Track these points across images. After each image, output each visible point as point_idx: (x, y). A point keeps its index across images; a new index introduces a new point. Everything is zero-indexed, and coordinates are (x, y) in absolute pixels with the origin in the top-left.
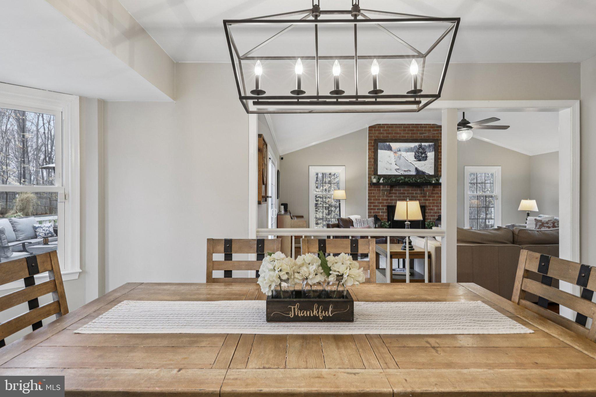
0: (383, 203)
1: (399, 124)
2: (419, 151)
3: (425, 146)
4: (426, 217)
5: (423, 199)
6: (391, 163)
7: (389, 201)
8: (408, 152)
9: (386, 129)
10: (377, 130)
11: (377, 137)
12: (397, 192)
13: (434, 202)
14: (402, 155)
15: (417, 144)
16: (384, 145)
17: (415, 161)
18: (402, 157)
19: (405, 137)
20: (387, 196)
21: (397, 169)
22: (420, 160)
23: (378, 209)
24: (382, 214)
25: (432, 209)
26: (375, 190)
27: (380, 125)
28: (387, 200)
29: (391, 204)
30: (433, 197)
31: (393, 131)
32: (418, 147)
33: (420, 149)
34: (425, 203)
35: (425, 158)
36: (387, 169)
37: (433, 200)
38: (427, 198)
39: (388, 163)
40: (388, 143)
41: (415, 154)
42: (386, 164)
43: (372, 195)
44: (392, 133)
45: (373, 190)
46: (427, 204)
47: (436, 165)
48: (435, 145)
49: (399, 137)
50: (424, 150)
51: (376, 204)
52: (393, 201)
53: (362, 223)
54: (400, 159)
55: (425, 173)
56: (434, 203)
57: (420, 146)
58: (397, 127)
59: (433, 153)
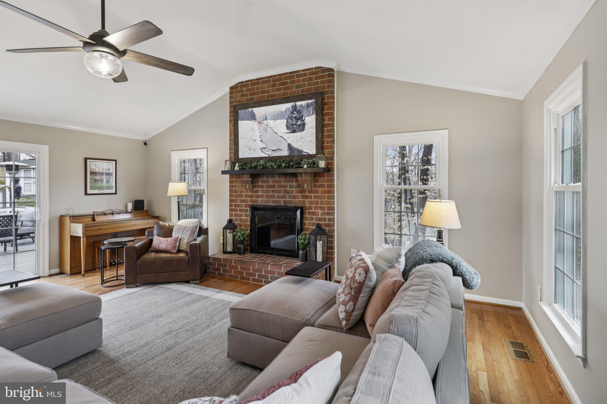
0: (247, 201)
1: (267, 77)
2: (292, 116)
3: (301, 106)
4: (306, 225)
5: (302, 196)
6: (255, 139)
7: (254, 199)
8: (277, 119)
9: (250, 87)
10: (239, 92)
11: (239, 101)
12: (265, 184)
13: (317, 201)
14: (270, 126)
15: (289, 105)
16: (246, 113)
17: (287, 133)
18: (269, 129)
19: (275, 95)
20: (252, 191)
21: (262, 148)
22: (294, 131)
23: (240, 210)
24: (246, 218)
25: (313, 213)
26: (237, 182)
27: (242, 82)
28: (252, 196)
29: (257, 203)
30: (316, 192)
31: (259, 89)
32: (291, 109)
33: (295, 112)
34: (304, 202)
35: (302, 128)
36: (250, 149)
37: (316, 197)
38: (307, 194)
39: (251, 140)
40: (250, 109)
41: (287, 122)
42: (249, 141)
43: (234, 189)
44: (258, 93)
45: (234, 182)
46: (307, 205)
47: (318, 136)
48: (316, 102)
49: (268, 97)
50: (300, 115)
51: (239, 203)
52: (260, 199)
53: (177, 232)
54: (266, 132)
55: (303, 151)
56: (317, 203)
57: (295, 108)
58: (264, 82)
59: (314, 117)
